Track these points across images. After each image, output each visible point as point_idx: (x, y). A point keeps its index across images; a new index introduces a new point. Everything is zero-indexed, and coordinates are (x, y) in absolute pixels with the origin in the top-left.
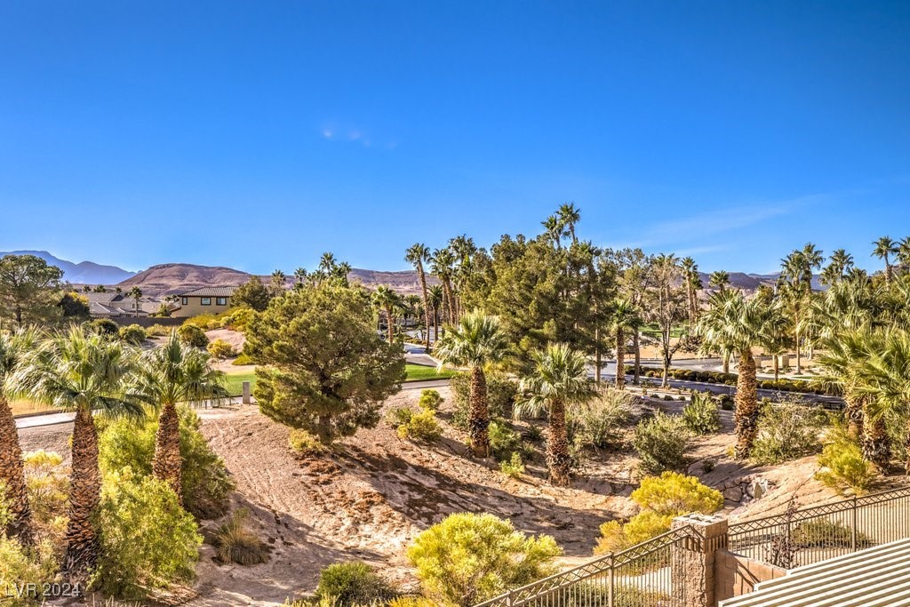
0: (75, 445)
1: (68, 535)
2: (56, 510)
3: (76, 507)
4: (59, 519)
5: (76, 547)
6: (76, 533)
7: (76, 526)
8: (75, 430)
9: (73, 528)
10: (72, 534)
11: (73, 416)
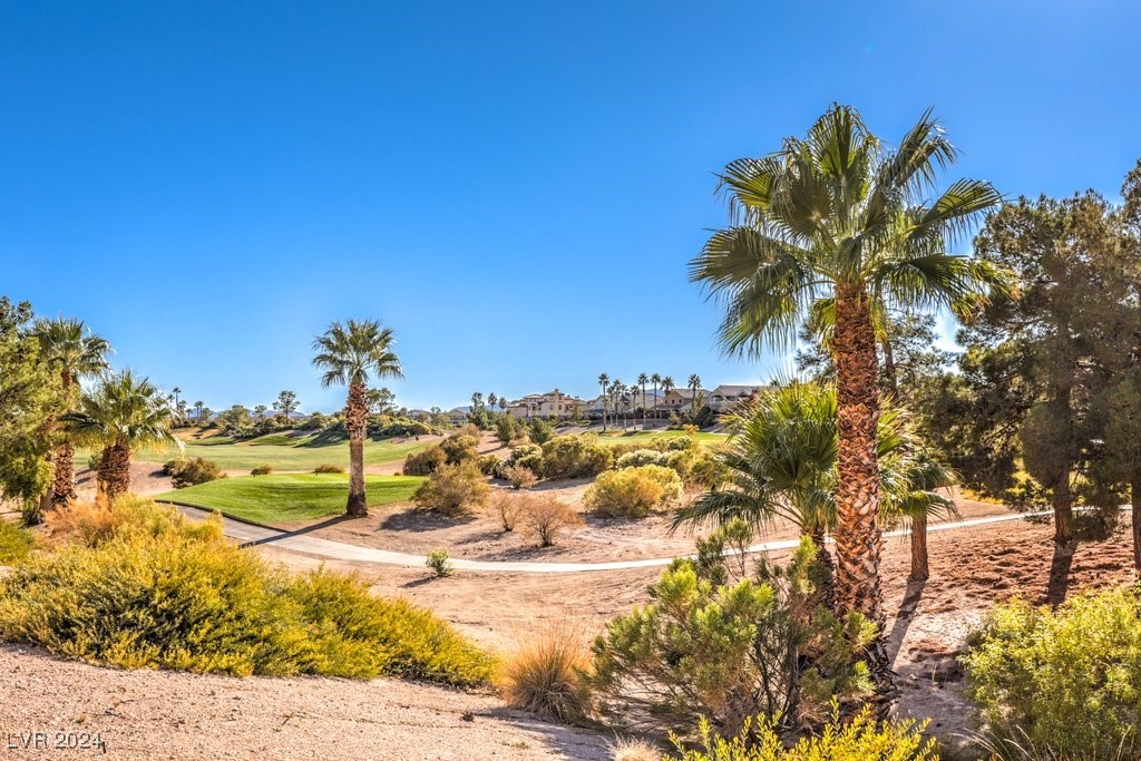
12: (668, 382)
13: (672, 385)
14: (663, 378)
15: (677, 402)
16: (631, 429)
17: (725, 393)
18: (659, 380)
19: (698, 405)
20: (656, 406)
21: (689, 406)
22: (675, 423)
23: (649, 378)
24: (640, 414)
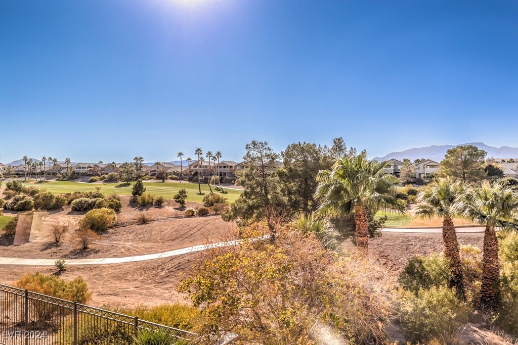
0: (485, 245)
1: (481, 291)
2: (477, 278)
3: (485, 278)
4: (477, 283)
5: (485, 299)
6: (485, 291)
7: (485, 288)
8: (485, 236)
9: (484, 289)
10: (483, 291)
11: (484, 229)
12: (55, 160)
13: (57, 161)
14: (53, 159)
15: (59, 169)
16: (39, 180)
17: (82, 166)
18: (51, 159)
19: (71, 170)
20: (50, 170)
21: (65, 170)
22: (60, 178)
23: (47, 159)
24: (42, 173)
